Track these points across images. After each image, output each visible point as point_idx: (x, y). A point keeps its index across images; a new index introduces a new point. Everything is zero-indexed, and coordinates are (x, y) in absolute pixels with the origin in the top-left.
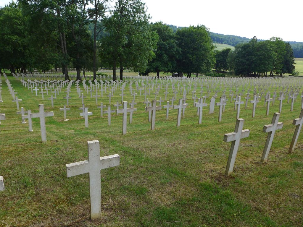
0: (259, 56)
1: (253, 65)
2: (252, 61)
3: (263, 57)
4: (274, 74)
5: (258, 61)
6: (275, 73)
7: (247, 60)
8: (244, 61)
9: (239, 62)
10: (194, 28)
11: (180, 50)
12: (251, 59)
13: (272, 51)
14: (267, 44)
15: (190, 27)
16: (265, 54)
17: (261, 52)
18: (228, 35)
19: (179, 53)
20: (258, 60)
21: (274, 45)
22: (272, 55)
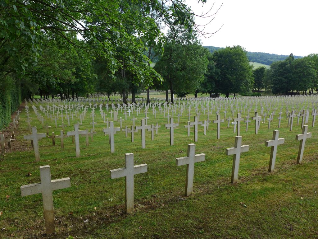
0: (298, 73)
1: (292, 83)
2: (290, 78)
3: (302, 74)
4: (314, 92)
5: (297, 79)
6: (316, 91)
7: (285, 78)
8: (282, 79)
9: (276, 80)
10: (231, 49)
11: (219, 71)
12: (289, 77)
13: (311, 68)
14: (306, 61)
15: (227, 47)
16: (304, 71)
17: (299, 69)
18: (256, 53)
19: (218, 74)
20: (297, 77)
21: (313, 62)
22: (312, 72)
